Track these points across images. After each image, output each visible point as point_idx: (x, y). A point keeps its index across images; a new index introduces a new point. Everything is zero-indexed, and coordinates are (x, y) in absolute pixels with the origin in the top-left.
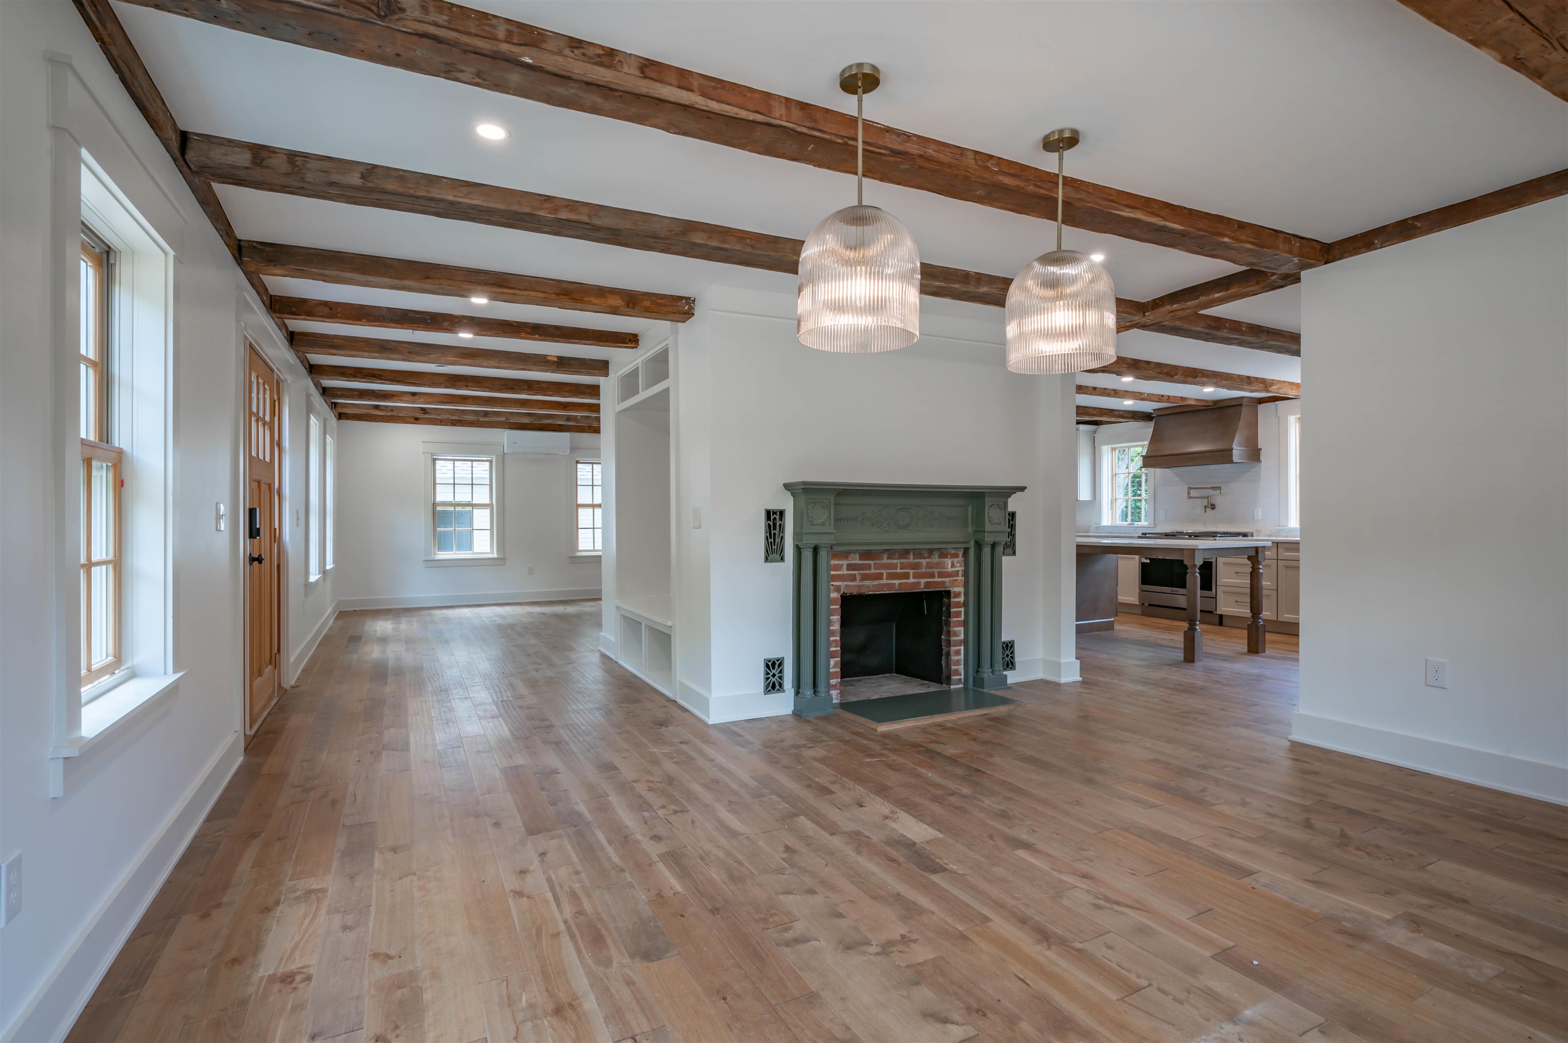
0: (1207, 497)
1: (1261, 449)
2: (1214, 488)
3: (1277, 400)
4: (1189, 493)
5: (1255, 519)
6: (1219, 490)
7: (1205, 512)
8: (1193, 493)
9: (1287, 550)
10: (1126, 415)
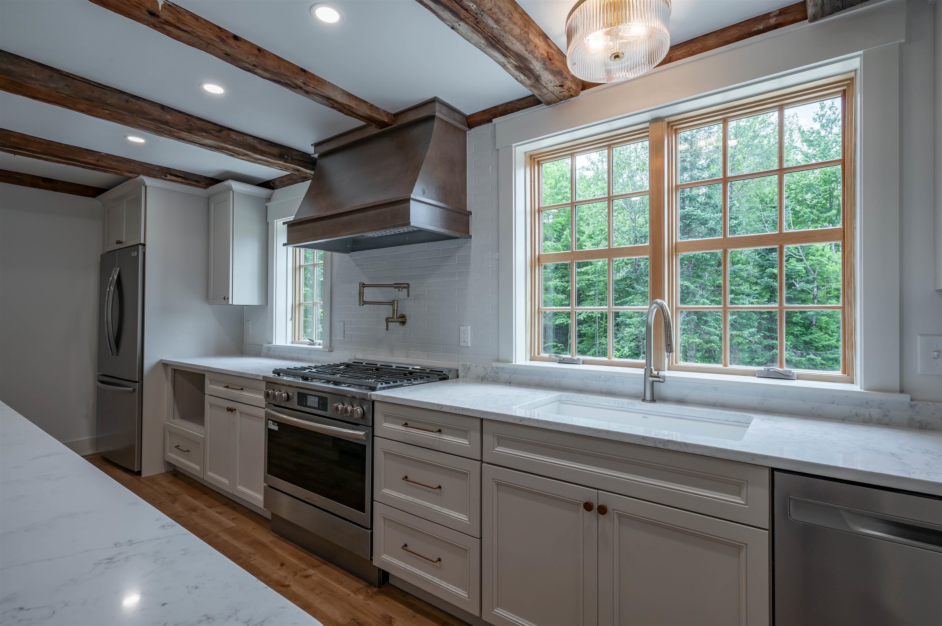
0: (392, 303)
1: (470, 213)
2: (398, 286)
3: (495, 116)
4: (361, 294)
5: (462, 344)
6: (406, 289)
7: (387, 329)
8: (369, 294)
9: (502, 440)
10: (259, 146)
